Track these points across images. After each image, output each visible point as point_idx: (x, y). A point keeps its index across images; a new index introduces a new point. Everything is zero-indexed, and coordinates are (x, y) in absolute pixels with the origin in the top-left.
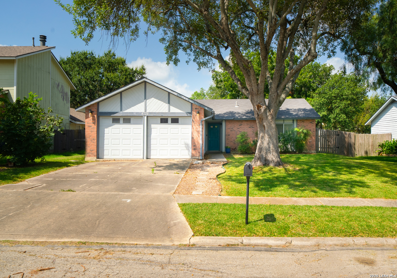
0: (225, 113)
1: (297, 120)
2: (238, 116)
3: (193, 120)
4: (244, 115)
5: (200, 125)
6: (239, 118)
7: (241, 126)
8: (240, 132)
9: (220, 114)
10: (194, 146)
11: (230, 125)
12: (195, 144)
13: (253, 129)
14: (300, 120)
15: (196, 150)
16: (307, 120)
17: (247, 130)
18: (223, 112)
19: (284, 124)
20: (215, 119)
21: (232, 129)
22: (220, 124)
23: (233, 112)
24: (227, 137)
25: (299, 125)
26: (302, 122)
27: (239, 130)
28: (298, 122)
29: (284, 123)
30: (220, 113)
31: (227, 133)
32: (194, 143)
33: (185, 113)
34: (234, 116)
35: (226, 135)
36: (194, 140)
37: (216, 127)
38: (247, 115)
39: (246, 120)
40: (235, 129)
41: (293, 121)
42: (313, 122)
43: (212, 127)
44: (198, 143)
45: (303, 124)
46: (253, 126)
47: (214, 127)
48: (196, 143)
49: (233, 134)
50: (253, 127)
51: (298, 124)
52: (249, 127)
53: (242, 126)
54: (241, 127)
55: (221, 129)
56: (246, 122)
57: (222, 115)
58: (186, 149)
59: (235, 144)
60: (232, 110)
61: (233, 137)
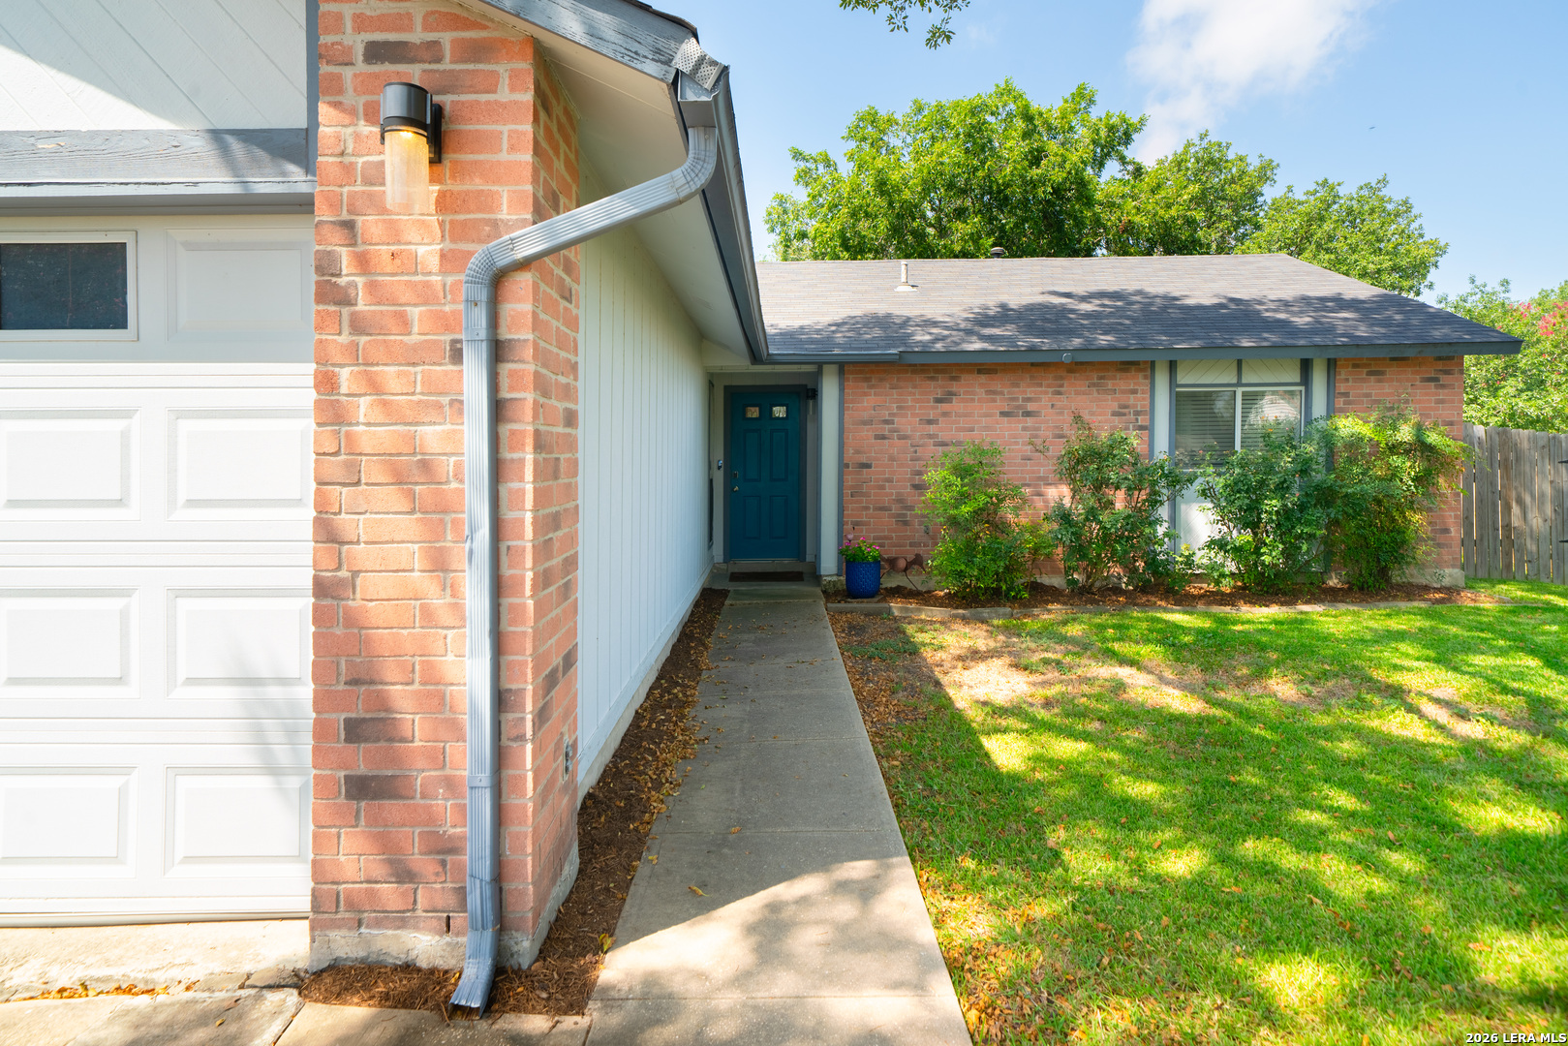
0: (837, 325)
1: (1332, 365)
2: (927, 337)
3: (326, 266)
4: (969, 332)
5: (457, 356)
6: (939, 346)
7: (945, 407)
8: (944, 444)
9: (802, 328)
10: (355, 731)
11: (874, 401)
12: (383, 704)
13: (1030, 421)
14: (1355, 366)
15: (391, 808)
16: (1399, 360)
17: (987, 428)
18: (826, 319)
19: (1240, 391)
20: (772, 360)
21: (886, 422)
22: (805, 395)
23: (889, 316)
24: (849, 480)
25: (1346, 395)
26: (1370, 373)
27: (932, 429)
28: (1343, 374)
29: (1239, 384)
30: (806, 322)
31: (850, 452)
32: (362, 679)
33: (200, 144)
34: (904, 339)
35: (843, 466)
36: (351, 620)
37: (779, 412)
38: (987, 331)
39: (984, 366)
40: (907, 423)
41: (1306, 366)
42: (1444, 379)
43: (753, 412)
44: (437, 698)
45: (1372, 388)
46: (1030, 407)
47: (765, 412)
48: (401, 695)
49: (892, 459)
50: (1028, 414)
51: (1342, 387)
52: (1003, 414)
53: (956, 406)
54: (945, 414)
55: (810, 427)
56: (983, 378)
57: (818, 331)
58: (244, 756)
59: (906, 523)
60: (881, 308)
61: (890, 480)
